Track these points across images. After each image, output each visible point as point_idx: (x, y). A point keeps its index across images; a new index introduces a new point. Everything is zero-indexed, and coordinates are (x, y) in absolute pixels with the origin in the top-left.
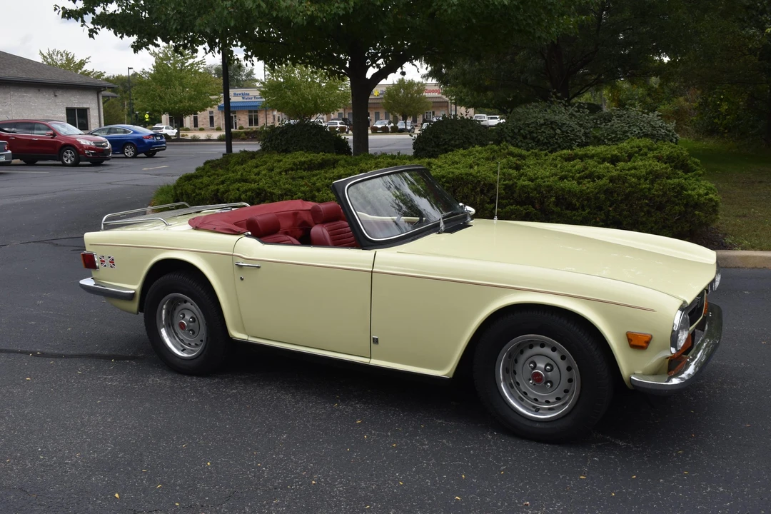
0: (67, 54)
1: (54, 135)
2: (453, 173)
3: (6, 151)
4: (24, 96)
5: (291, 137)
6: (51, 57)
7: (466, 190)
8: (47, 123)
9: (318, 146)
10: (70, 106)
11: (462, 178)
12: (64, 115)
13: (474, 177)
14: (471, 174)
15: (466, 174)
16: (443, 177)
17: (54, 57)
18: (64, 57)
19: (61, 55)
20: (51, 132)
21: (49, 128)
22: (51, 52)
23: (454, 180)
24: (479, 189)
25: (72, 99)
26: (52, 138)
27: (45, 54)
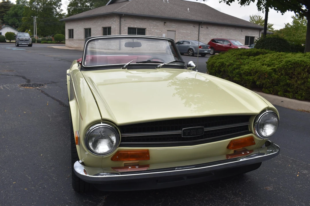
0: (260, 17)
1: (231, 45)
2: (295, 60)
3: (209, 49)
4: (229, 30)
5: (266, 43)
6: (254, 18)
7: (299, 70)
8: (229, 40)
9: (277, 48)
10: (247, 35)
11: (298, 63)
12: (244, 39)
13: (305, 63)
14: (303, 61)
15: (301, 61)
16: (290, 61)
17: (255, 18)
18: (259, 18)
19: (257, 17)
20: (230, 44)
21: (230, 42)
22: (254, 16)
23: (294, 64)
24: (306, 70)
25: (249, 33)
26: (230, 46)
27: (251, 17)
